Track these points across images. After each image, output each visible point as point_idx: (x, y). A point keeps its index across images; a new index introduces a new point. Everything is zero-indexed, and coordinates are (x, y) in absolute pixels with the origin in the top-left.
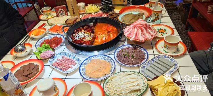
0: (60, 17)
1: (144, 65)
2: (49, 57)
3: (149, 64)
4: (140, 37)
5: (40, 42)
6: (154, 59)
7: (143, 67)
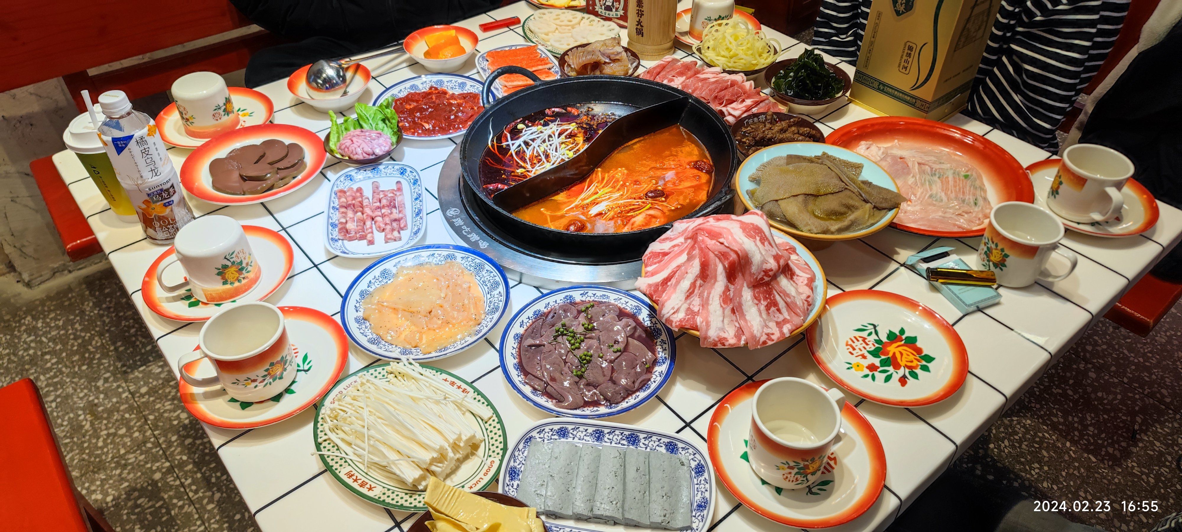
0: (592, 17)
1: (570, 427)
2: (361, 157)
3: (599, 439)
4: (674, 296)
5: (412, 87)
6: (642, 436)
7: (556, 427)
